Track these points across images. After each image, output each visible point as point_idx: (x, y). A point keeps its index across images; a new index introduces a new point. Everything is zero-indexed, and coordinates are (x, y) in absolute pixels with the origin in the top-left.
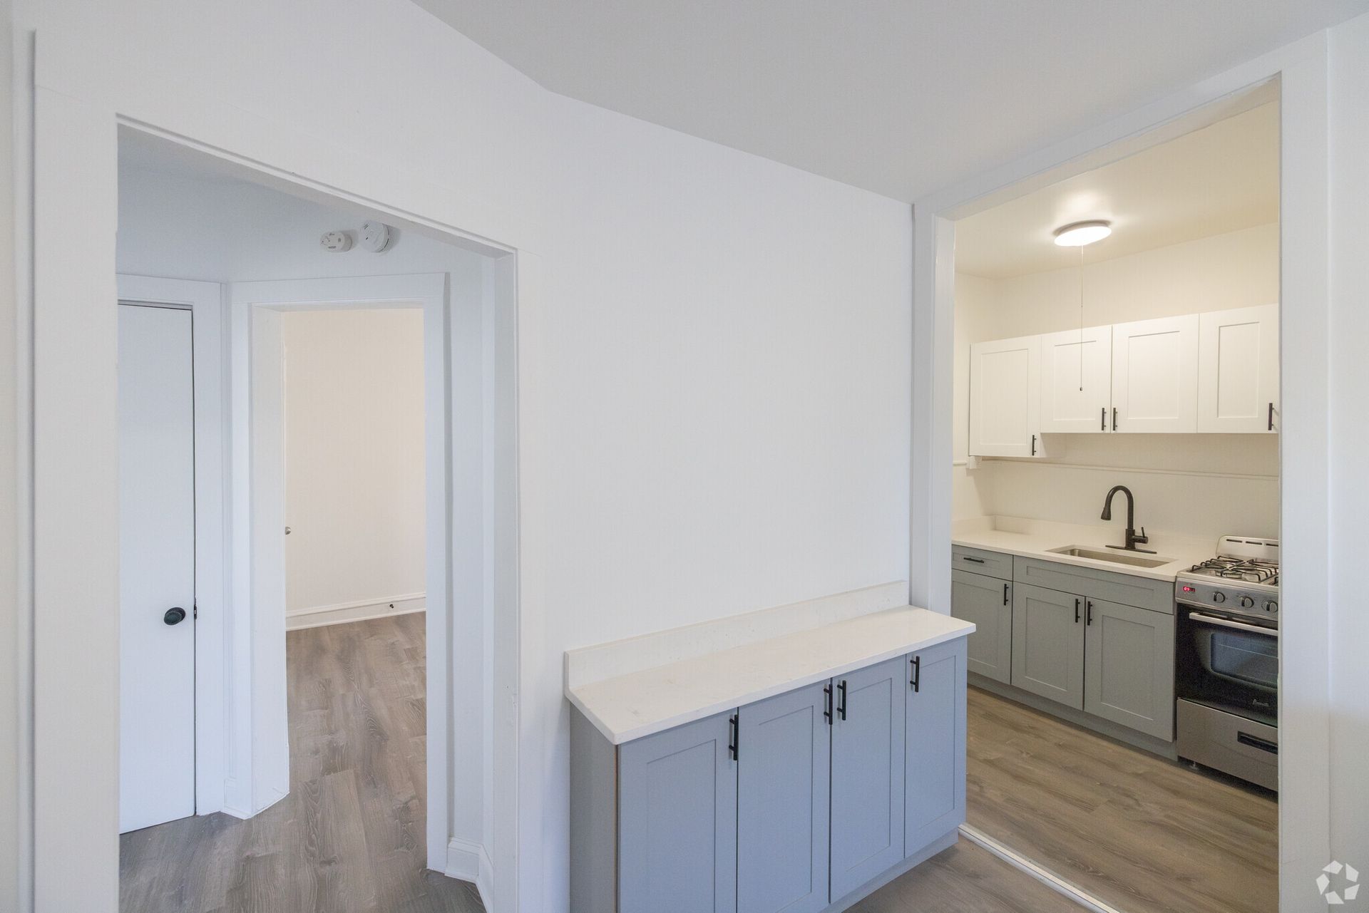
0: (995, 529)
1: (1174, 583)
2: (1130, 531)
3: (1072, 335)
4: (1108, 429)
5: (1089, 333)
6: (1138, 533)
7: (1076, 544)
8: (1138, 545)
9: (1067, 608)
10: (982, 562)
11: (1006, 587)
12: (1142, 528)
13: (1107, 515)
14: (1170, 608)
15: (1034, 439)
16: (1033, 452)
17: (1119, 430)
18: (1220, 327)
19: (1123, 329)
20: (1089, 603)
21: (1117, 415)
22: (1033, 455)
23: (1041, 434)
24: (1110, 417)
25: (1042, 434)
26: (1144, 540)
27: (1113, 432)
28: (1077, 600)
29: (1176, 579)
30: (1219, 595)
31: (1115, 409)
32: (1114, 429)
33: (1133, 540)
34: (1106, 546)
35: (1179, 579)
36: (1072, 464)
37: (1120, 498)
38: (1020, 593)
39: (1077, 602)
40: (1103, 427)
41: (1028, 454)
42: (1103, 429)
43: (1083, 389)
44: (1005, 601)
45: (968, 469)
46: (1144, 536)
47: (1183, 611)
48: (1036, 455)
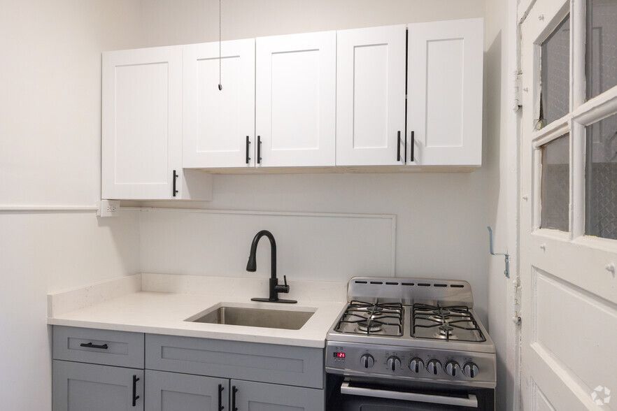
0: (141, 289)
1: (324, 349)
2: (274, 281)
3: (210, 48)
4: (253, 163)
5: (229, 46)
6: (281, 282)
7: (223, 301)
8: (282, 296)
9: (209, 396)
10: (105, 347)
11: (135, 379)
12: (285, 276)
13: (252, 267)
14: (319, 382)
15: (175, 176)
16: (175, 192)
17: (264, 164)
18: (355, 47)
19: (268, 43)
20: (234, 388)
21: (262, 146)
22: (174, 195)
23: (184, 169)
24: (254, 147)
25: (187, 171)
26: (285, 289)
27: (257, 165)
28: (220, 386)
29: (326, 343)
30: (368, 358)
31: (259, 137)
32: (259, 162)
33: (277, 290)
34: (252, 300)
35: (329, 343)
36: (220, 209)
37: (264, 244)
38: (154, 384)
39: (220, 389)
40: (248, 159)
41: (168, 195)
42: (247, 162)
43: (223, 87)
44: (135, 398)
45: (99, 217)
46: (286, 285)
47: (333, 381)
48: (178, 196)
